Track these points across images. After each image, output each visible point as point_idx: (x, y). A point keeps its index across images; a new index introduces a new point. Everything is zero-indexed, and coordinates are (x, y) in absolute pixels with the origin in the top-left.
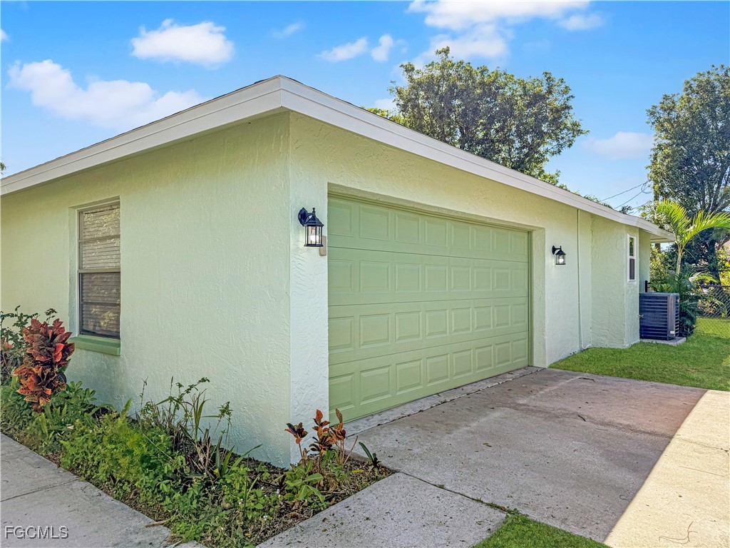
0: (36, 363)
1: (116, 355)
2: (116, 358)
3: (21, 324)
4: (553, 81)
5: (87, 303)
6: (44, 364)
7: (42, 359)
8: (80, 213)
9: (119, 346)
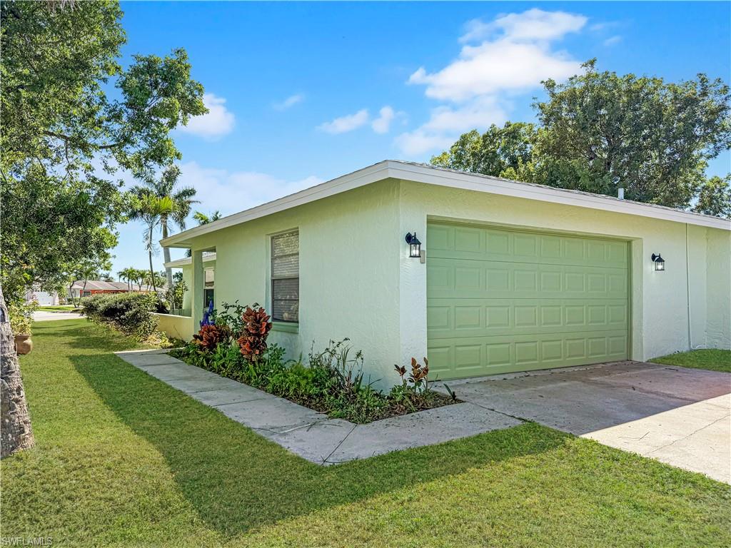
0: (250, 335)
1: (295, 333)
2: (296, 335)
3: (239, 312)
4: (707, 81)
5: (277, 300)
6: (255, 335)
7: (254, 332)
8: (272, 238)
9: (298, 327)
